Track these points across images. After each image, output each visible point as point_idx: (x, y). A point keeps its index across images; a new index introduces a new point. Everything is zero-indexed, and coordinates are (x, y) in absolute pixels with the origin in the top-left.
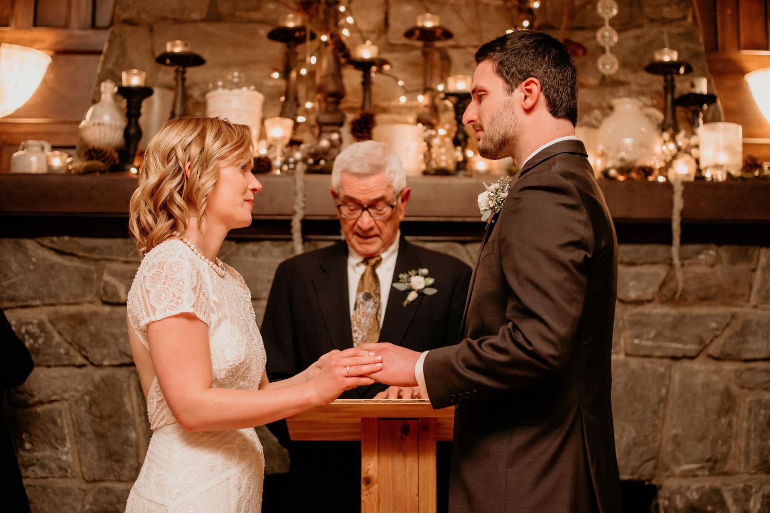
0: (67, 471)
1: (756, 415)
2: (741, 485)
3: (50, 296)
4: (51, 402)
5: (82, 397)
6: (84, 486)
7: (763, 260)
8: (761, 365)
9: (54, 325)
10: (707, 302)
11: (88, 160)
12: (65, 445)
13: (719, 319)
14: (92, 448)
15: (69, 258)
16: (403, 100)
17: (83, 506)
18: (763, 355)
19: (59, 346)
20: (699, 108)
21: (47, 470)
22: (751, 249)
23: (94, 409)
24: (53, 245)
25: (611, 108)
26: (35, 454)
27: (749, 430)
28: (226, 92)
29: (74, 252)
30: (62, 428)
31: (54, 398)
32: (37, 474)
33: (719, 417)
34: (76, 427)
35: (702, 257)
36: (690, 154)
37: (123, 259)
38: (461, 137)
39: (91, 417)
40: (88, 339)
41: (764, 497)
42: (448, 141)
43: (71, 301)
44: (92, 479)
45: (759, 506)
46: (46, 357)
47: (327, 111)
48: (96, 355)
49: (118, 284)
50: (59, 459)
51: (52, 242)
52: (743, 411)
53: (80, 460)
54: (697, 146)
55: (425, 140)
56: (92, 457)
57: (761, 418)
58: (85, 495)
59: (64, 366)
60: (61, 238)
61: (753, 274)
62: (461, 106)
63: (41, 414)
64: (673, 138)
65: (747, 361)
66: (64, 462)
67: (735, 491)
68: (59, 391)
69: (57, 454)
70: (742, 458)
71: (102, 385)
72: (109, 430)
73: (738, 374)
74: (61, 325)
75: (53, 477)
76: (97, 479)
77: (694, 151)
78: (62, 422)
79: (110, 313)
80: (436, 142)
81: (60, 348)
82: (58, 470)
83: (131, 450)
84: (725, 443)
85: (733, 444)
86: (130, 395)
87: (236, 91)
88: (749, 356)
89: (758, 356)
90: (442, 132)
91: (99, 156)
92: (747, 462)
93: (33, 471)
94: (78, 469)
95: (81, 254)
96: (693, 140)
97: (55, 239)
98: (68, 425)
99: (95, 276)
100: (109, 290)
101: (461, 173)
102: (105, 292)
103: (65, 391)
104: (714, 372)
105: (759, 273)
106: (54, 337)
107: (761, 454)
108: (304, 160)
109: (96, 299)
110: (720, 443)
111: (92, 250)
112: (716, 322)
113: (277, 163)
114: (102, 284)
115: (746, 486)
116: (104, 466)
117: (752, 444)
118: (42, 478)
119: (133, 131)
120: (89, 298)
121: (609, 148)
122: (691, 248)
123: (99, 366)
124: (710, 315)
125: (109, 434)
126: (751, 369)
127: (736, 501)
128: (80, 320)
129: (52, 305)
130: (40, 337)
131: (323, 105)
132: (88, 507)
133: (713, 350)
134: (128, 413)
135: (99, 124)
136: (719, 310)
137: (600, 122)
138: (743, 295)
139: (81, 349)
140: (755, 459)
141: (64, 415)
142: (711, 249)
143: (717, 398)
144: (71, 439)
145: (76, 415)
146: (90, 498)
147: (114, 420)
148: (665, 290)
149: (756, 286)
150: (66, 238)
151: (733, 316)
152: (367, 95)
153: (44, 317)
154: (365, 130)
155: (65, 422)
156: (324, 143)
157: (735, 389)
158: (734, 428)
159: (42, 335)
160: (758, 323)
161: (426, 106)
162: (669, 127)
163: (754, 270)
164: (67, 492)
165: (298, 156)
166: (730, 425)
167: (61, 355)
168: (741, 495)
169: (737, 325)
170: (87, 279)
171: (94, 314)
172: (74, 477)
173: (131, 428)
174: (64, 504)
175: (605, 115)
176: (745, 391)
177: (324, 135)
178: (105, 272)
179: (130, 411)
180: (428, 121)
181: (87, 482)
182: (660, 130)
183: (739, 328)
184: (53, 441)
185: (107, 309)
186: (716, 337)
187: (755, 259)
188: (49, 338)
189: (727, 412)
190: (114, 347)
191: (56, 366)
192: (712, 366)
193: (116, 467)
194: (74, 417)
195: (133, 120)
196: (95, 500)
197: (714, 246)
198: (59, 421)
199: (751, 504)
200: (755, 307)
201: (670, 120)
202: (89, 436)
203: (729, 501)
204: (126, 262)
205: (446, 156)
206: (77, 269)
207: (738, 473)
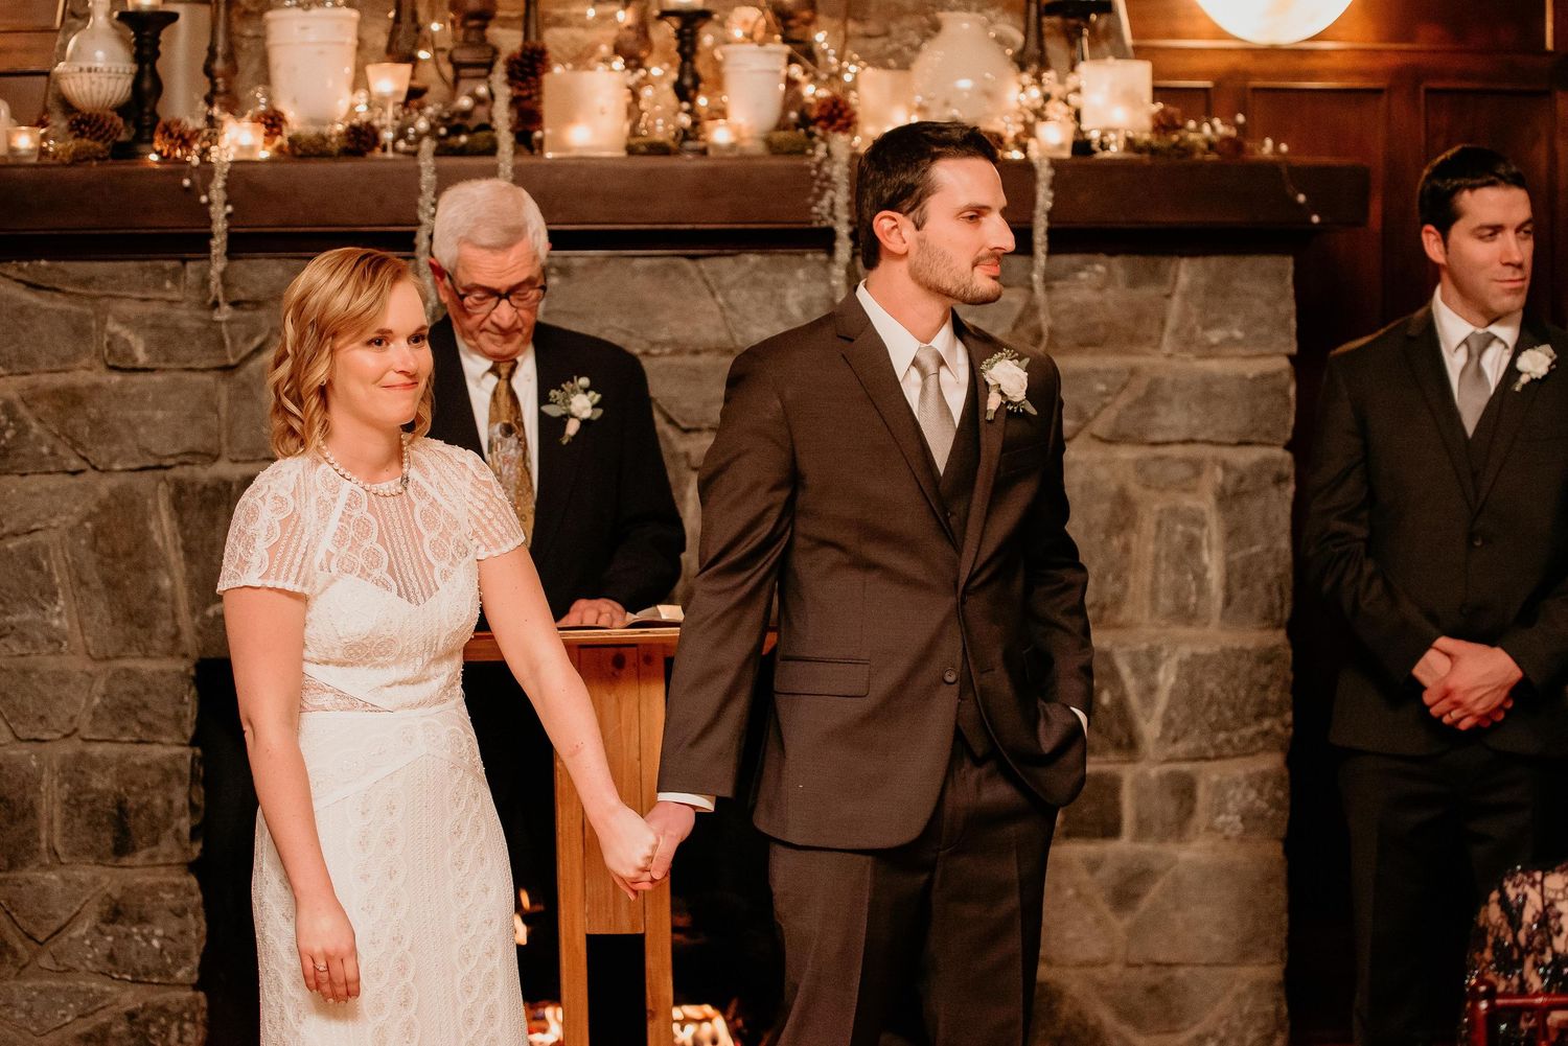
0: (61, 645)
1: (1171, 531)
2: (1144, 646)
3: (21, 360)
4: (30, 532)
5: (81, 523)
6: (89, 667)
7: (1184, 279)
8: (1178, 451)
9: (29, 407)
10: (1090, 349)
11: (76, 137)
12: (56, 603)
13: (1110, 377)
14: (100, 606)
15: (49, 293)
16: (591, 13)
17: (90, 700)
18: (1182, 435)
19: (39, 441)
20: (1082, 23)
21: (29, 644)
22: (1165, 261)
23: (101, 543)
24: (21, 276)
25: (937, 27)
26: (8, 618)
27: (1157, 557)
28: (299, 11)
29: (57, 286)
30: (50, 575)
31: (33, 527)
32: (12, 651)
33: (1108, 536)
34: (74, 572)
35: (1083, 275)
36: (1066, 102)
37: (138, 295)
38: (688, 81)
39: (97, 555)
40: (87, 429)
41: (1180, 663)
42: (667, 88)
43: (57, 366)
44: (102, 655)
45: (1172, 679)
46: (19, 460)
47: (466, 44)
48: (100, 454)
49: (131, 337)
50: (48, 625)
51: (20, 270)
52: (1148, 525)
53: (81, 627)
54: (1078, 90)
55: (629, 87)
56: (100, 620)
57: (1177, 538)
58: (93, 682)
59: (50, 473)
60: (35, 263)
61: (1168, 301)
62: (687, 31)
63: (14, 551)
64: (1038, 78)
65: (1155, 444)
66: (56, 630)
67: (1134, 657)
68: (43, 516)
69: (44, 617)
70: (1146, 602)
71: (112, 503)
72: (128, 577)
73: (1140, 466)
74: (42, 407)
75: (38, 654)
76: (110, 653)
77: (1072, 98)
78: (49, 564)
79: (122, 385)
80: (647, 92)
81: (41, 445)
82: (45, 642)
83: (164, 606)
84: (1118, 578)
85: (1131, 578)
86: (160, 519)
87: (315, 11)
88: (1159, 437)
89: (1173, 436)
90: (656, 71)
91: (94, 129)
92: (1154, 610)
93: (6, 645)
94: (79, 639)
95: (69, 289)
96: (1072, 81)
97: (25, 264)
98: (59, 569)
99: (94, 324)
100: (118, 347)
101: (689, 145)
102: (112, 352)
103: (53, 516)
104: (1102, 463)
105: (1176, 300)
106: (31, 427)
107: (1177, 595)
108: (432, 131)
109: (96, 362)
110: (1110, 578)
111: (85, 282)
112: (1104, 382)
113: (388, 135)
114: (106, 339)
115: (1151, 647)
116: (121, 634)
117: (1162, 579)
118: (23, 655)
119: (147, 84)
120: (85, 361)
121: (931, 99)
122: (1065, 260)
123: (107, 471)
124: (1096, 372)
125: (127, 583)
126: (1160, 458)
127: (1136, 670)
128: (72, 399)
129: (26, 374)
130: (7, 427)
131: (461, 32)
132: (97, 700)
133: (1100, 426)
134: (157, 548)
135: (90, 70)
136: (1109, 361)
137: (916, 49)
138: (1150, 338)
139: (75, 444)
140: (1166, 602)
141: (51, 553)
142: (1100, 263)
143: (1106, 506)
144: (64, 593)
145: (72, 555)
146: (100, 686)
147: (136, 559)
148: (1022, 331)
149: (1171, 323)
150: (43, 263)
151: (1134, 372)
152: (532, 9)
153: (13, 395)
154: (531, 78)
155: (54, 563)
156: (465, 102)
157: (1135, 490)
158: (1134, 553)
159: (11, 424)
160: (1174, 384)
161: (629, 28)
162: (1033, 60)
163: (1168, 296)
164: (62, 678)
165: (422, 125)
166: (1126, 549)
167: (43, 456)
168: (1144, 662)
169: (1139, 387)
170: (80, 331)
171: (97, 387)
172: (73, 653)
173: (161, 572)
174: (60, 698)
175: (926, 37)
176: (1152, 493)
177: (464, 85)
178: (110, 318)
179: (160, 544)
180: (632, 54)
181: (94, 659)
182: (1016, 66)
183: (1142, 393)
184: (36, 596)
185: (116, 378)
186: (1105, 405)
187: (1171, 278)
188: (22, 430)
189: (1122, 528)
190: (130, 441)
191: (35, 473)
192: (1098, 452)
193: (140, 633)
194: (68, 556)
195: (147, 67)
196: (108, 687)
197: (1103, 258)
198: (45, 563)
199: (1161, 676)
200: (1170, 356)
201: (1033, 49)
202: (93, 586)
203: (1125, 671)
204: (144, 300)
205: (663, 117)
206: (61, 313)
207: (1139, 625)
